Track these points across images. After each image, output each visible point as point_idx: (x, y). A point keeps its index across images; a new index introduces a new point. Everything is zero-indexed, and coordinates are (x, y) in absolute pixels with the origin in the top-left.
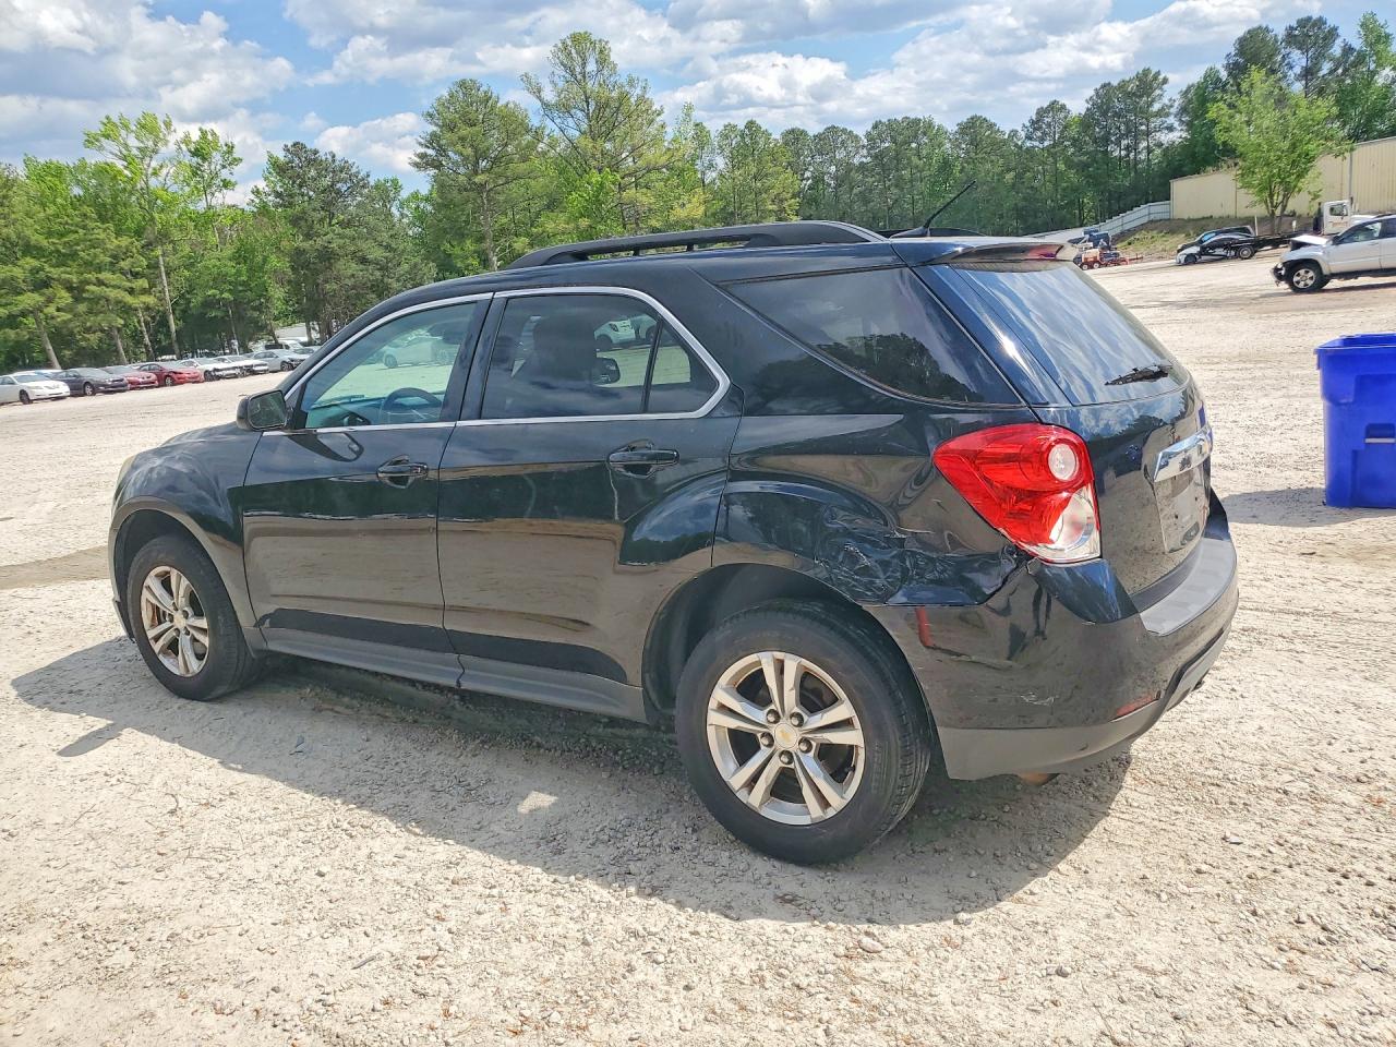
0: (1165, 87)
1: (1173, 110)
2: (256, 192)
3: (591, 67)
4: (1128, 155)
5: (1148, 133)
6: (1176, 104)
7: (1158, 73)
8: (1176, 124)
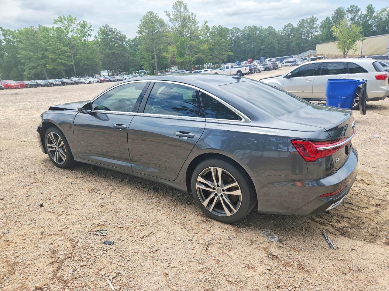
0: (317, 21)
1: (318, 27)
2: (96, 37)
3: (182, 10)
4: (306, 38)
5: (312, 33)
6: (319, 26)
7: (316, 18)
8: (319, 31)
